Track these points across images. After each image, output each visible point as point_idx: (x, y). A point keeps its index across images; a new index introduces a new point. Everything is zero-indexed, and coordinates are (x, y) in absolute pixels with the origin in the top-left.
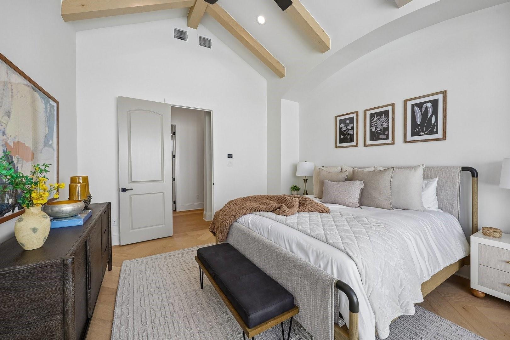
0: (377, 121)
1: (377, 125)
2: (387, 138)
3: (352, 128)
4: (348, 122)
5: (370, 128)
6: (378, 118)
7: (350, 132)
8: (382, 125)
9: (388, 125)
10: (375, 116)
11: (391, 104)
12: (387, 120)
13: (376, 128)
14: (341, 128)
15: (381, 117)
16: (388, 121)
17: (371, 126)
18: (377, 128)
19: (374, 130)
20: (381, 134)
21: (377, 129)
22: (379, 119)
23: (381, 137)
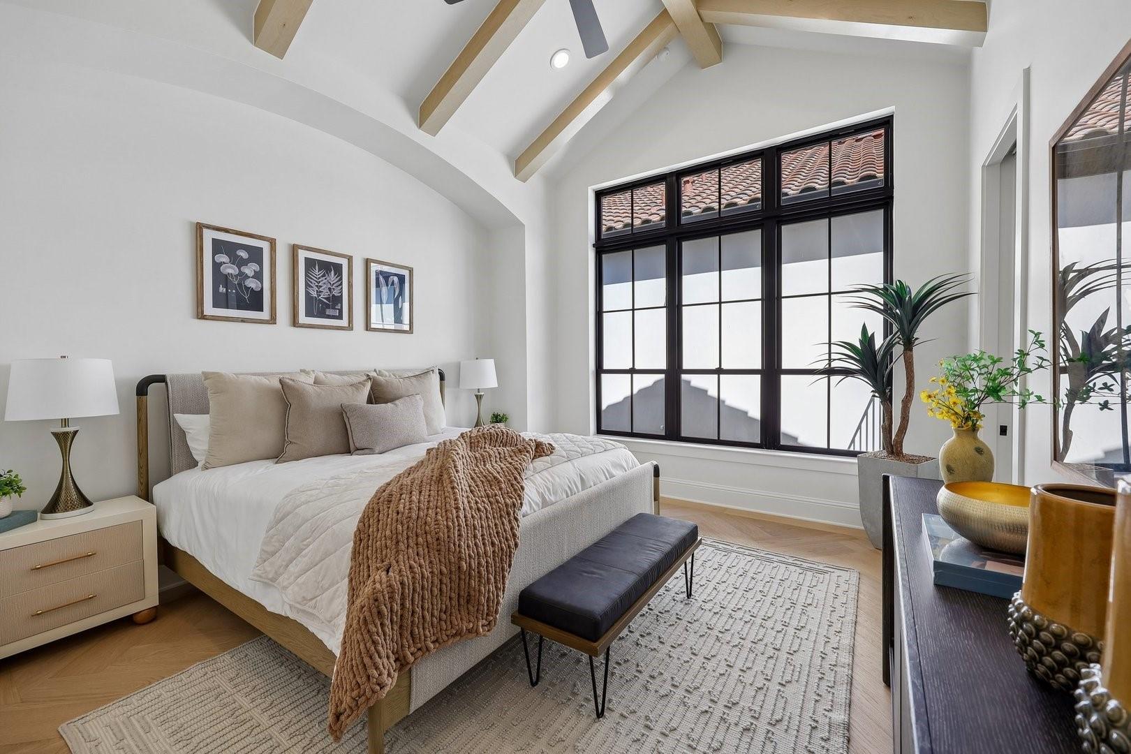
0: (319, 278)
1: (321, 287)
2: (340, 317)
3: (258, 276)
4: (243, 254)
5: (306, 288)
6: (322, 273)
7: (252, 284)
8: (330, 289)
9: (341, 292)
10: (317, 267)
11: (347, 256)
12: (340, 282)
13: (319, 293)
14: (216, 266)
15: (327, 273)
16: (341, 284)
17: (307, 285)
18: (321, 292)
19: (314, 294)
20: (328, 306)
21: (320, 295)
22: (324, 276)
23: (329, 312)
